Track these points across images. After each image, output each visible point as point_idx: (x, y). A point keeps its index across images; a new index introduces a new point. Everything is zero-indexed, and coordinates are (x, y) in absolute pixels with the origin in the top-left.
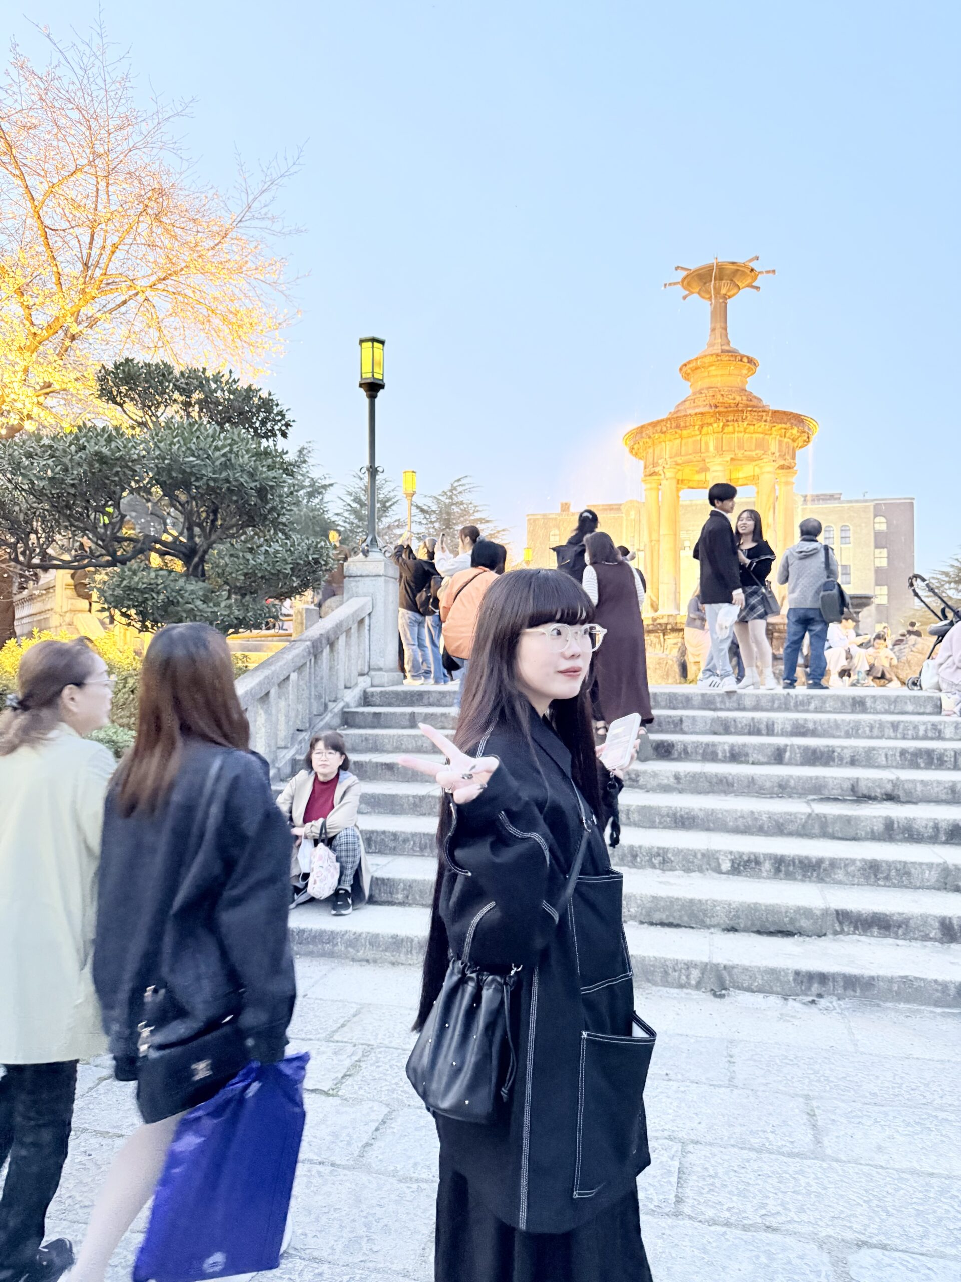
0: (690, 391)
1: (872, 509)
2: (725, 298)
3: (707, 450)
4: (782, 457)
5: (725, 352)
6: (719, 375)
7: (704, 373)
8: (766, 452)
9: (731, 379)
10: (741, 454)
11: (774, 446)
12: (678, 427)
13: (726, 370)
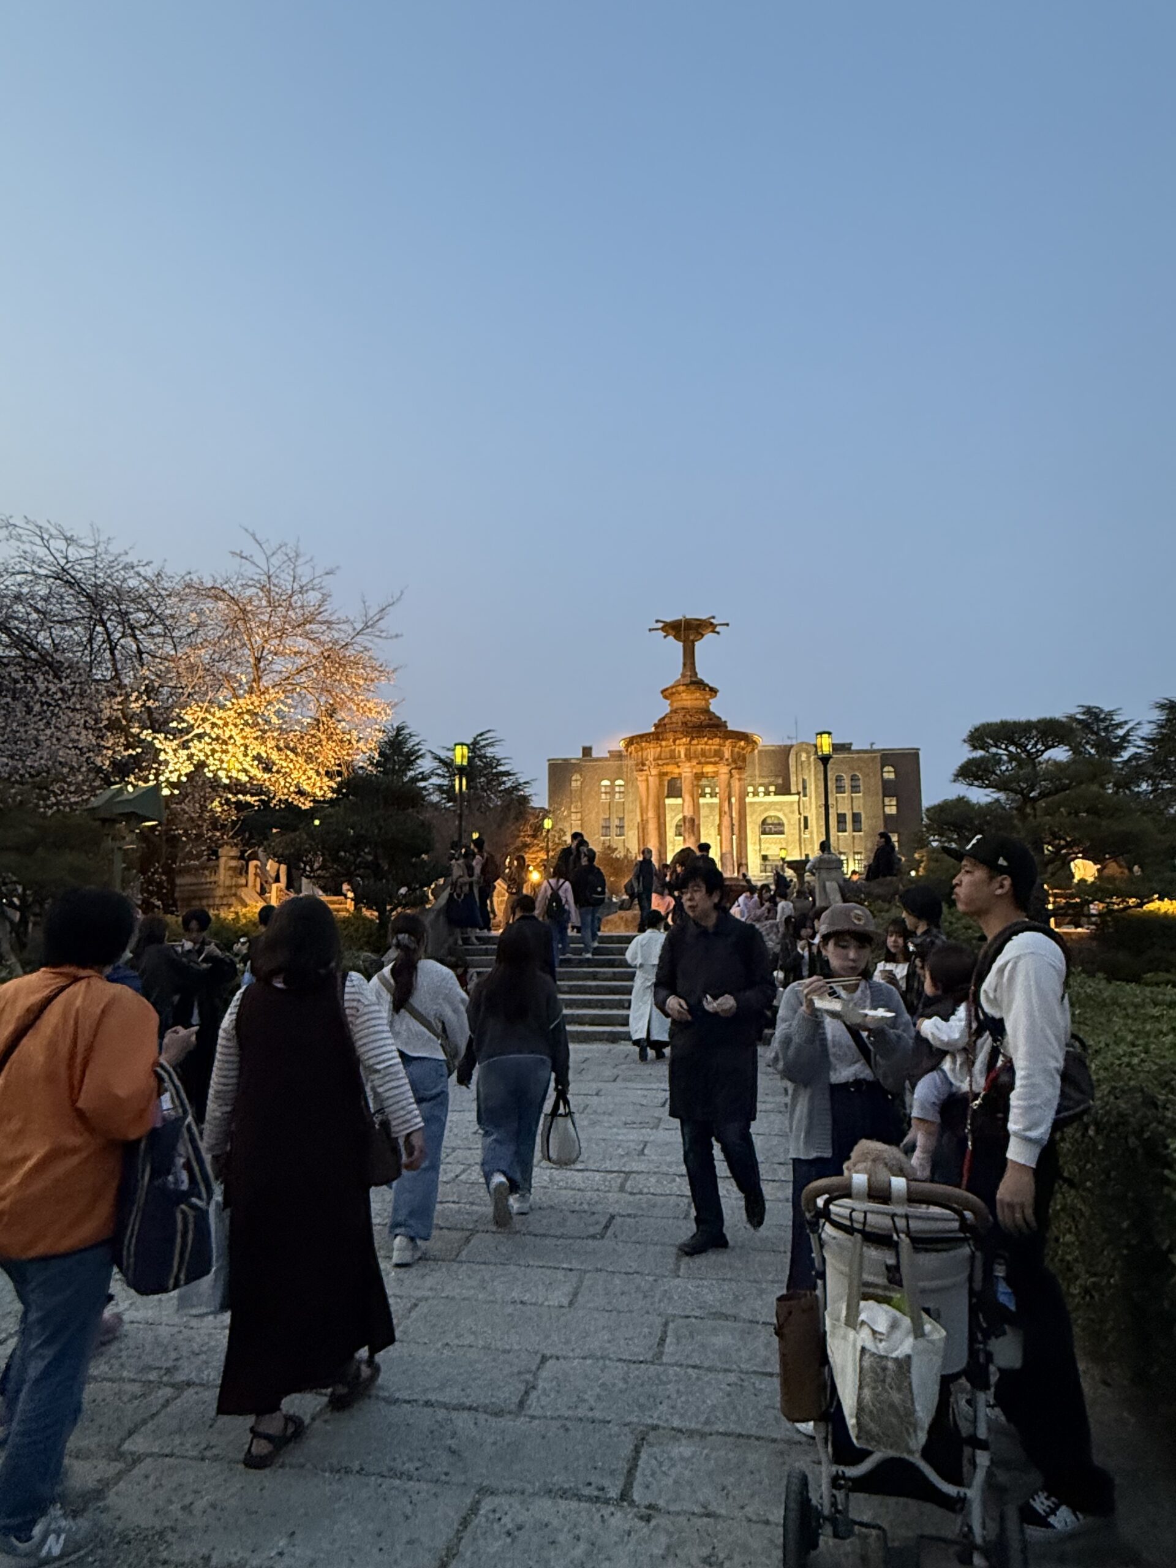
1: (879, 759)
2: (693, 642)
4: (734, 761)
5: (693, 683)
6: (689, 699)
7: (678, 697)
8: (721, 759)
9: (698, 702)
10: (703, 760)
11: (727, 755)
12: (658, 739)
13: (694, 697)
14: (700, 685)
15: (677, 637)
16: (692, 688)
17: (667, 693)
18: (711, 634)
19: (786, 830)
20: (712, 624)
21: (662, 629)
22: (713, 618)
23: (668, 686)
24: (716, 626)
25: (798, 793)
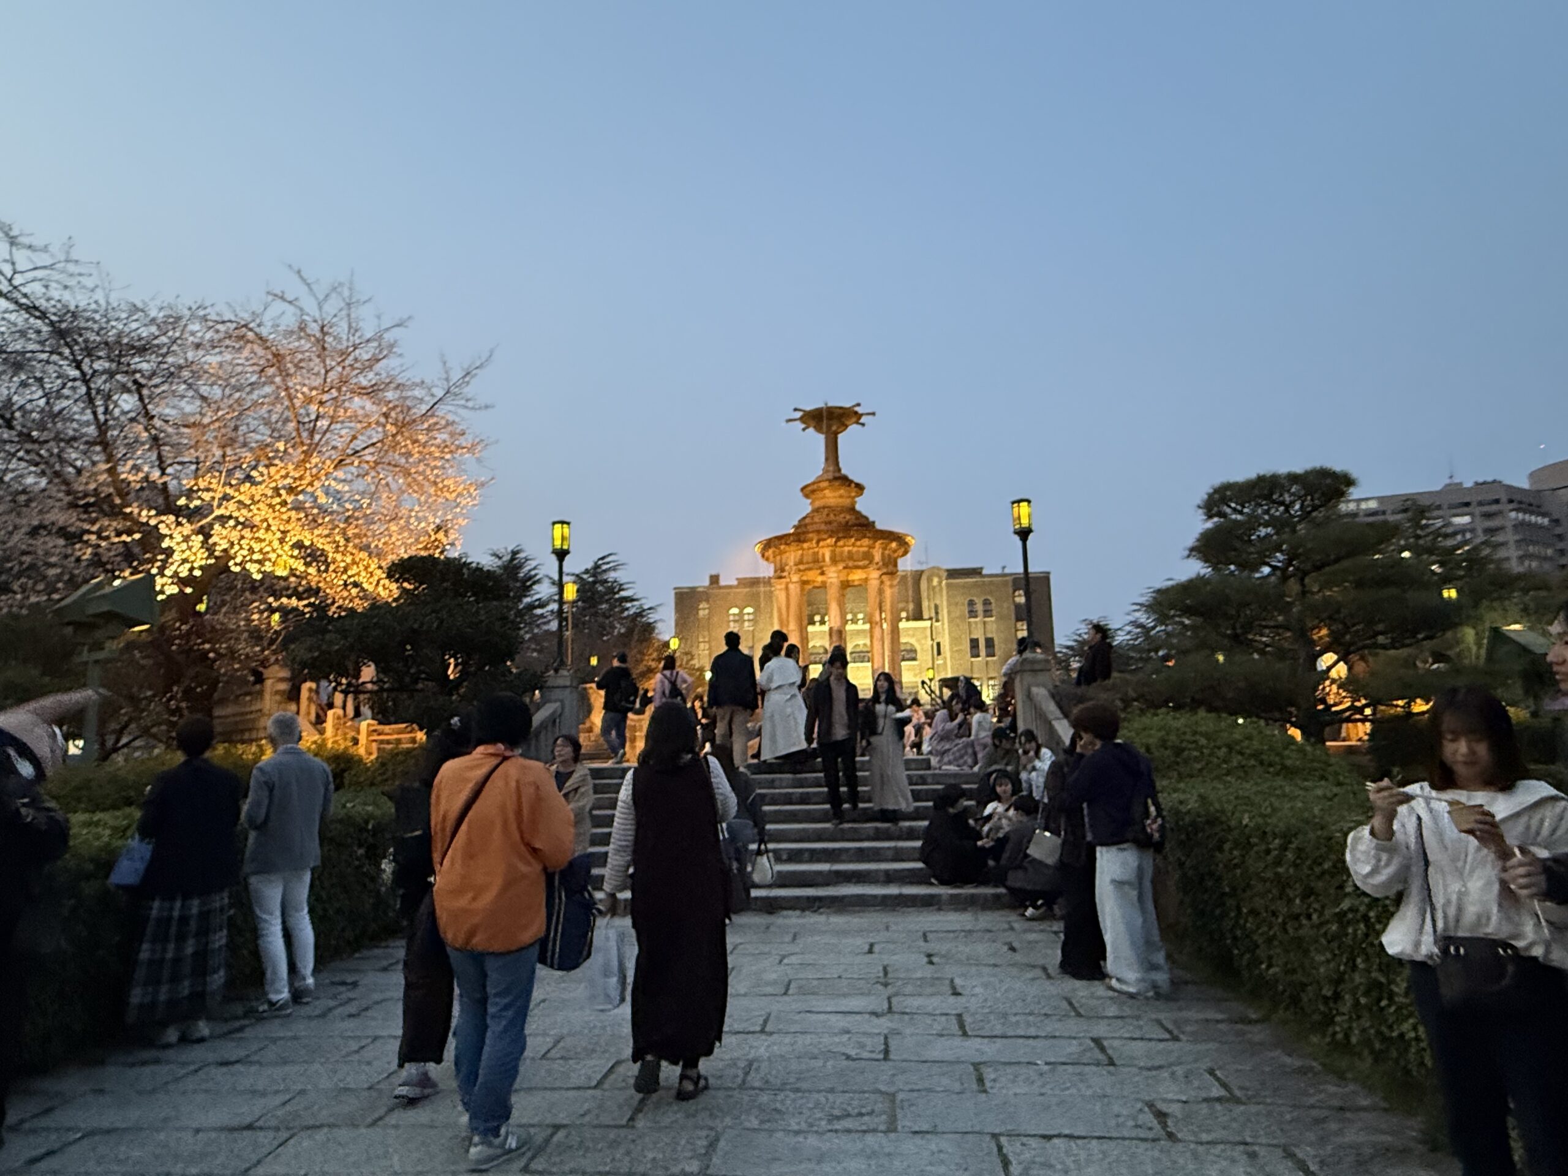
0: (809, 509)
1: (1011, 584)
2: (836, 434)
3: (824, 561)
4: (885, 565)
5: (836, 479)
6: (832, 497)
7: (819, 494)
8: (871, 562)
9: (840, 500)
10: (851, 564)
11: (877, 557)
12: (799, 541)
13: (837, 494)
14: (845, 481)
15: (818, 429)
16: (837, 483)
17: (808, 491)
18: (855, 426)
19: (919, 657)
20: (856, 413)
21: (801, 419)
22: (858, 405)
23: (809, 482)
24: (862, 415)
25: (931, 619)
